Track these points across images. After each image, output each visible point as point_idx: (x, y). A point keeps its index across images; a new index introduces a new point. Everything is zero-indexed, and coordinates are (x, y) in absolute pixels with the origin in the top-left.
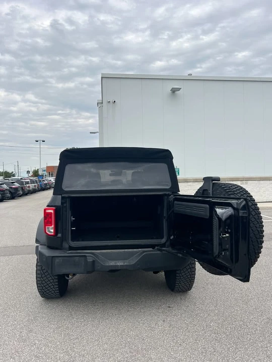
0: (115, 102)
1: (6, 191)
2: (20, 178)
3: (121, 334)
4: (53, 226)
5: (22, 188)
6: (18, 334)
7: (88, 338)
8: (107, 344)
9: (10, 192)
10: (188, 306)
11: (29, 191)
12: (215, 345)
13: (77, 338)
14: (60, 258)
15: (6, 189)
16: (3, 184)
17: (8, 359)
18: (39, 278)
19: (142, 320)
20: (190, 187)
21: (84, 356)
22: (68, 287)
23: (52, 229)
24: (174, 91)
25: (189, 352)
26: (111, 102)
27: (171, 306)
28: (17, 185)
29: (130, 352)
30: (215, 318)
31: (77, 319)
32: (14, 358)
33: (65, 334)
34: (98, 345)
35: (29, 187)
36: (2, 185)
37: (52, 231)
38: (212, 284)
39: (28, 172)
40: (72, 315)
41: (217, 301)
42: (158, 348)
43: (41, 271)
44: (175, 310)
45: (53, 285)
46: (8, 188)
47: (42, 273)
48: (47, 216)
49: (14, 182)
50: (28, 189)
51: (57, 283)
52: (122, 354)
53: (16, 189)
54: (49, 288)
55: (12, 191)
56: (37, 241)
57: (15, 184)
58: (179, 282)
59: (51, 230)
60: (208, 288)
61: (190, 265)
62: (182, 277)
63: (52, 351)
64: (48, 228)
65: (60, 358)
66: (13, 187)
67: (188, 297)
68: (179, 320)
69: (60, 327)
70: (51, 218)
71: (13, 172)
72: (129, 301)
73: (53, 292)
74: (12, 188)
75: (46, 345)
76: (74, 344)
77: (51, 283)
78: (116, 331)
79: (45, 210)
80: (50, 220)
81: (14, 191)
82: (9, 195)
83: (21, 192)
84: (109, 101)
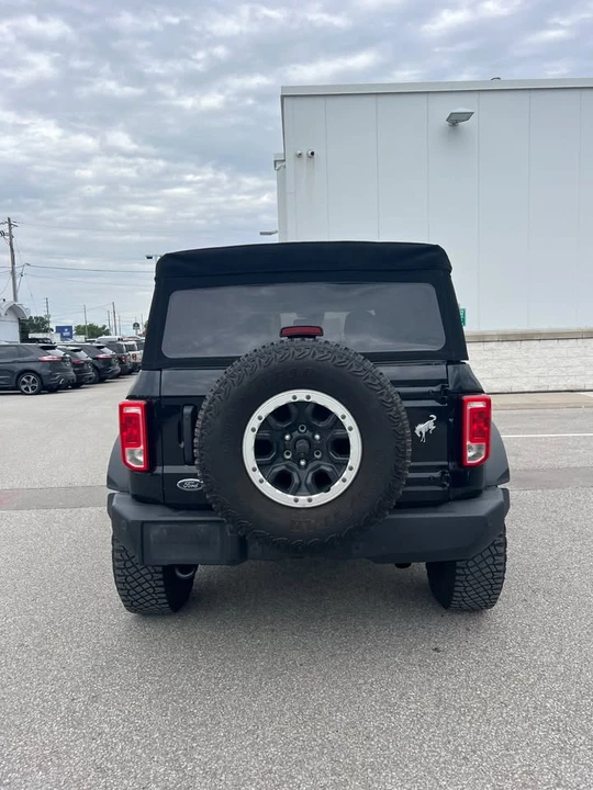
0: (313, 153)
1: (85, 367)
2: (117, 337)
3: (312, 718)
4: (142, 447)
5: (120, 359)
6: (64, 702)
7: (231, 725)
8: (275, 743)
9: (95, 367)
10: (485, 651)
11: (135, 365)
12: (560, 764)
13: (204, 724)
14: (162, 526)
15: (87, 362)
16: (79, 351)
17: (32, 771)
18: (118, 568)
19: (366, 683)
20: (490, 353)
21: (215, 774)
22: (194, 587)
23: (140, 453)
24: (455, 120)
25: (489, 781)
26: (305, 155)
27: (440, 646)
28: (108, 352)
29: (334, 772)
30: (557, 687)
31: (207, 671)
32: (46, 771)
33: (174, 709)
34: (252, 745)
35: (134, 356)
36: (77, 353)
37: (141, 458)
38: (548, 592)
39: (136, 326)
40: (196, 659)
41: (561, 638)
42: (406, 766)
43: (124, 554)
44: (451, 660)
45: (151, 587)
46: (89, 359)
47: (126, 558)
48: (126, 421)
49: (103, 347)
50: (132, 361)
51: (162, 583)
52: (311, 776)
53: (107, 361)
54: (144, 593)
55: (100, 366)
56: (111, 483)
57: (105, 349)
58: (461, 589)
59: (138, 457)
60: (539, 604)
61: (492, 548)
62: (470, 577)
63: (140, 757)
64: (132, 453)
65: (155, 777)
66: (101, 356)
67: (485, 624)
68: (461, 686)
69: (165, 691)
70: (137, 426)
71: (104, 327)
72: (337, 630)
73: (154, 602)
74: (97, 359)
75: (126, 739)
76: (194, 739)
77: (147, 581)
78: (300, 711)
79: (122, 407)
80: (135, 432)
81: (102, 366)
82: (92, 374)
83: (118, 368)
84: (299, 152)
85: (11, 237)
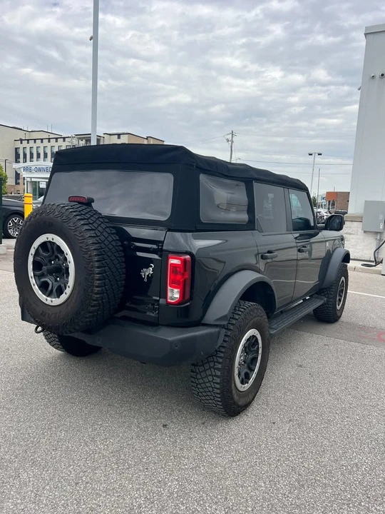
84: (373, 75)
85: (232, 142)
